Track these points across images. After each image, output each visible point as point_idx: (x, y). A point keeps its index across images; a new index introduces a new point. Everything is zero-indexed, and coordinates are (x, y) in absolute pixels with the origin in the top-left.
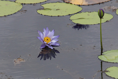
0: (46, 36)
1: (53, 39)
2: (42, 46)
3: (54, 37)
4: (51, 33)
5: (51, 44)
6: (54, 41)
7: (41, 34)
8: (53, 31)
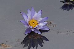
0: (32, 19)
1: (40, 22)
2: (27, 31)
3: (41, 19)
4: (37, 15)
5: (38, 29)
6: (42, 25)
7: (25, 17)
8: (40, 12)
